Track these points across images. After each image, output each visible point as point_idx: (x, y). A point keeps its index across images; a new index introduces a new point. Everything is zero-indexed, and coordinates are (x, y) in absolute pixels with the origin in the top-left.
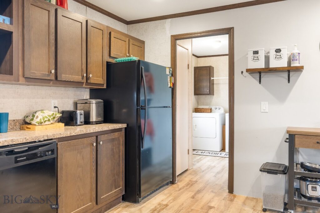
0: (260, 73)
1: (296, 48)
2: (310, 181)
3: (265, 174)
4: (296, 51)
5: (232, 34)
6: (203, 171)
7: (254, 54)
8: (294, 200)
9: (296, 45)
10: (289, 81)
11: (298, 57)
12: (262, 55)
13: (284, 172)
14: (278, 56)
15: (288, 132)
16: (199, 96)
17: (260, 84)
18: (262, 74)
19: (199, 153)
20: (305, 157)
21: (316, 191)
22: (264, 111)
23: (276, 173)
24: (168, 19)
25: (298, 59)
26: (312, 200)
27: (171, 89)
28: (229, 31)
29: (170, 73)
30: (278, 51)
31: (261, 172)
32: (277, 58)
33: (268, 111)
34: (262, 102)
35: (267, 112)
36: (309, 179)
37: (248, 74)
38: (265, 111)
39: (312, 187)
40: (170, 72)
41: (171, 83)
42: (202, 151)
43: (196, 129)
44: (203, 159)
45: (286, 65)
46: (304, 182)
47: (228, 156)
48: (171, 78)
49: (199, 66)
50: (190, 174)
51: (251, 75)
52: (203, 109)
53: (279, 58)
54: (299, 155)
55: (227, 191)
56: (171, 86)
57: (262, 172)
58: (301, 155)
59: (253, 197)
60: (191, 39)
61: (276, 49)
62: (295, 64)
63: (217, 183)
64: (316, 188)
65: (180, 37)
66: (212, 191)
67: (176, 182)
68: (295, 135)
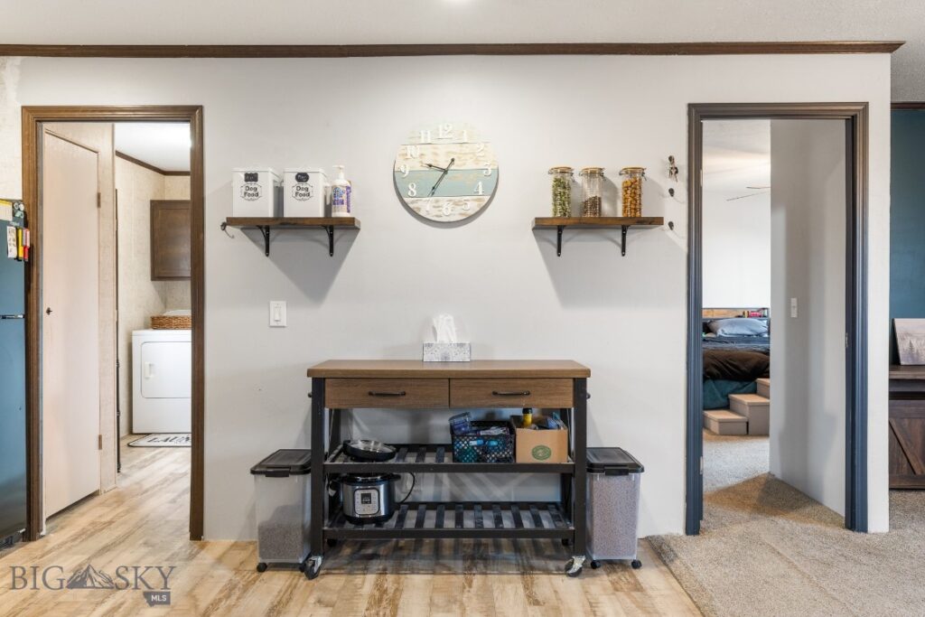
0: (268, 229)
1: (342, 175)
2: (363, 483)
3: (262, 478)
4: (341, 181)
5: (197, 122)
6: (146, 491)
7: (246, 180)
8: (324, 531)
9: (341, 166)
10: (331, 251)
11: (344, 196)
12: (266, 186)
13: (304, 470)
14: (302, 189)
15: (310, 373)
16: (170, 283)
17: (267, 255)
18: (272, 234)
19: (160, 441)
20: (365, 427)
21: (370, 502)
22: (275, 324)
23: (285, 474)
24: (11, 57)
25: (345, 202)
26: (365, 526)
27: (23, 263)
28: (190, 114)
29: (14, 215)
30: (302, 177)
31: (253, 476)
32: (301, 195)
33: (285, 325)
34: (272, 302)
35: (284, 327)
36: (360, 479)
37: (239, 230)
38: (280, 324)
39: (363, 496)
40: (18, 214)
41: (21, 249)
42: (168, 436)
43: (152, 376)
44: (162, 458)
45: (320, 214)
46: (350, 487)
47: (189, 443)
48: (20, 231)
49: (167, 198)
50: (102, 504)
51: (246, 234)
52: (176, 318)
53: (304, 195)
54: (351, 424)
55: (188, 535)
56: (21, 255)
57: (256, 476)
58: (358, 425)
59: (249, 540)
60: (109, 124)
61: (299, 174)
62: (340, 213)
63: (170, 518)
64: (369, 496)
65: (49, 115)
66: (146, 544)
67: (42, 533)
68: (324, 379)
